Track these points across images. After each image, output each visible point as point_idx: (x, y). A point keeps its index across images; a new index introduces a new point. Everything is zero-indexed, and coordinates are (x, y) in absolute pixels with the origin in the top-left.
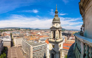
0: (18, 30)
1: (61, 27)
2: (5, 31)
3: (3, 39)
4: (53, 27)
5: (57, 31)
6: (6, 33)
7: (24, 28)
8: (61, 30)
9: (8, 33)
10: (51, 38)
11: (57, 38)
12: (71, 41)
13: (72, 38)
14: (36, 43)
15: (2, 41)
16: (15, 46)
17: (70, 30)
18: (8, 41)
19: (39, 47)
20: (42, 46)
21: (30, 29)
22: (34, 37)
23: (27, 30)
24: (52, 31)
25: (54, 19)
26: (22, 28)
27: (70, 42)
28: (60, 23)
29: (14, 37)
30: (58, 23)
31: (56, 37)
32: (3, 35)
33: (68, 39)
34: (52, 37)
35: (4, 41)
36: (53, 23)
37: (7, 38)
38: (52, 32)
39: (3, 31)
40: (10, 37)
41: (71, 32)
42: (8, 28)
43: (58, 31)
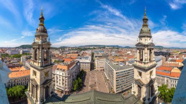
0: (103, 48)
1: (152, 43)
2: (85, 49)
3: (80, 60)
4: (139, 43)
5: (146, 49)
6: (87, 52)
7: (111, 46)
8: (153, 49)
9: (89, 52)
10: (136, 61)
11: (145, 61)
12: (171, 62)
13: (171, 58)
14: (122, 66)
15: (79, 62)
16: (96, 69)
17: (169, 48)
18: (87, 63)
19: (124, 72)
20: (129, 70)
21: (118, 47)
22: (121, 57)
23: (114, 48)
24: (138, 49)
25: (142, 30)
26: (107, 46)
27: (170, 64)
28: (150, 37)
29: (96, 57)
30: (148, 37)
31: (144, 59)
32: (82, 55)
33: (166, 60)
34: (138, 59)
35: (82, 63)
36: (140, 37)
37: (87, 58)
38: (138, 51)
39: (83, 50)
40: (90, 57)
41: (171, 51)
42: (90, 46)
43: (148, 49)
